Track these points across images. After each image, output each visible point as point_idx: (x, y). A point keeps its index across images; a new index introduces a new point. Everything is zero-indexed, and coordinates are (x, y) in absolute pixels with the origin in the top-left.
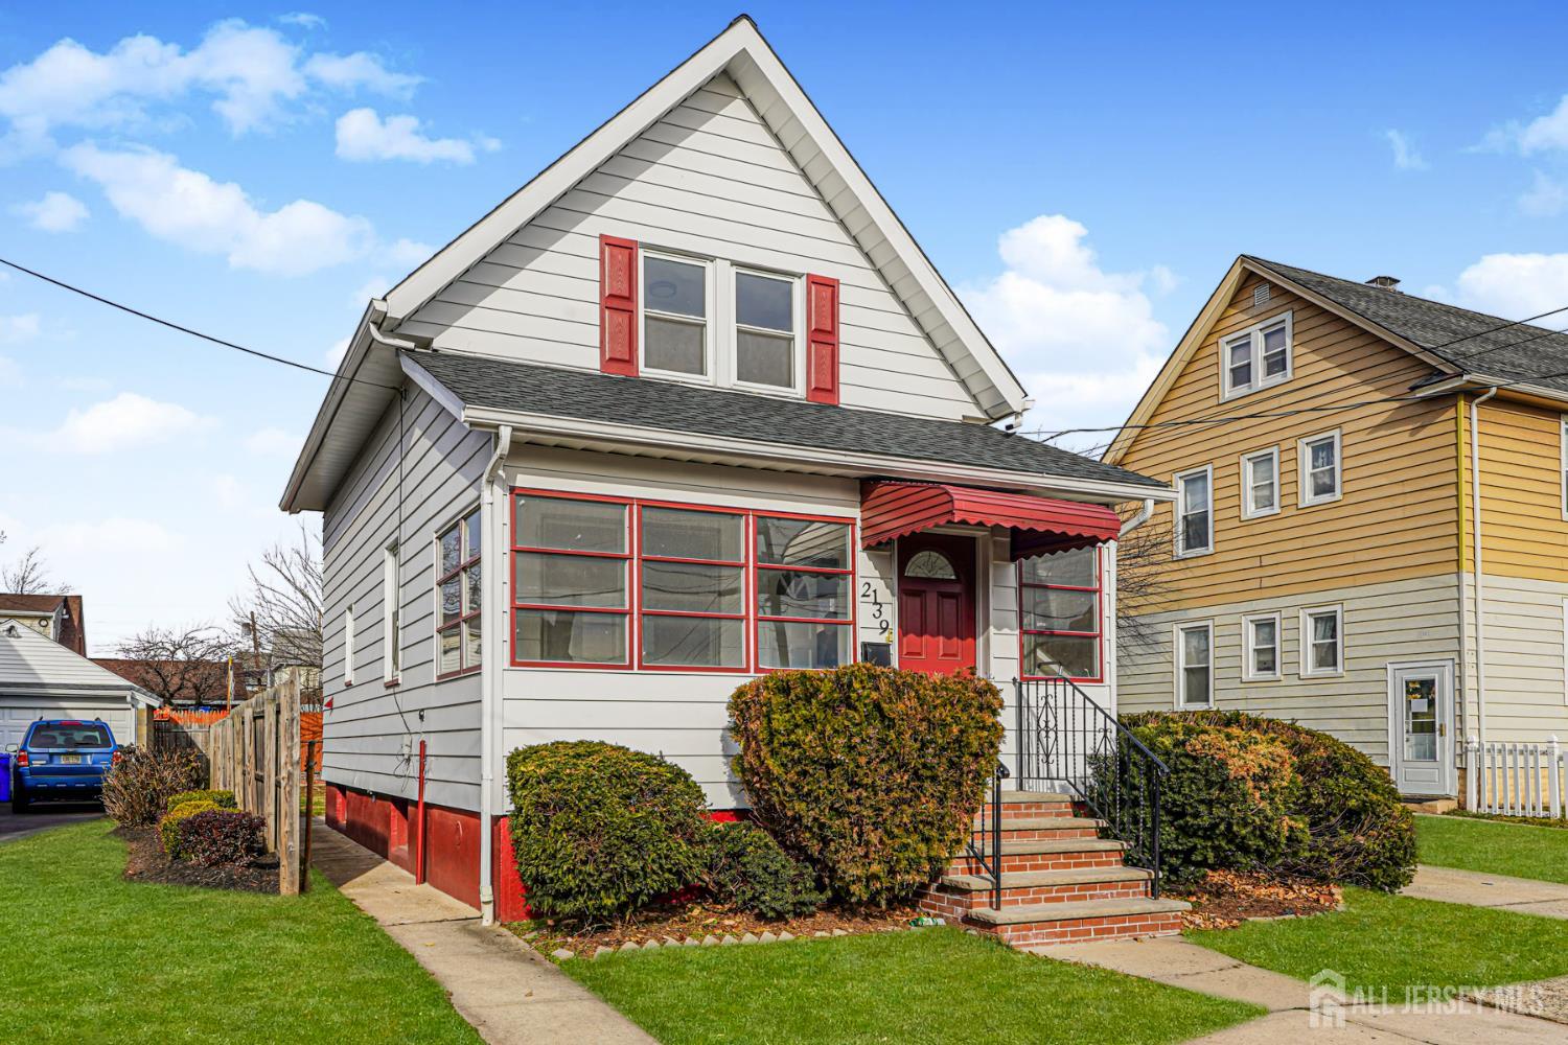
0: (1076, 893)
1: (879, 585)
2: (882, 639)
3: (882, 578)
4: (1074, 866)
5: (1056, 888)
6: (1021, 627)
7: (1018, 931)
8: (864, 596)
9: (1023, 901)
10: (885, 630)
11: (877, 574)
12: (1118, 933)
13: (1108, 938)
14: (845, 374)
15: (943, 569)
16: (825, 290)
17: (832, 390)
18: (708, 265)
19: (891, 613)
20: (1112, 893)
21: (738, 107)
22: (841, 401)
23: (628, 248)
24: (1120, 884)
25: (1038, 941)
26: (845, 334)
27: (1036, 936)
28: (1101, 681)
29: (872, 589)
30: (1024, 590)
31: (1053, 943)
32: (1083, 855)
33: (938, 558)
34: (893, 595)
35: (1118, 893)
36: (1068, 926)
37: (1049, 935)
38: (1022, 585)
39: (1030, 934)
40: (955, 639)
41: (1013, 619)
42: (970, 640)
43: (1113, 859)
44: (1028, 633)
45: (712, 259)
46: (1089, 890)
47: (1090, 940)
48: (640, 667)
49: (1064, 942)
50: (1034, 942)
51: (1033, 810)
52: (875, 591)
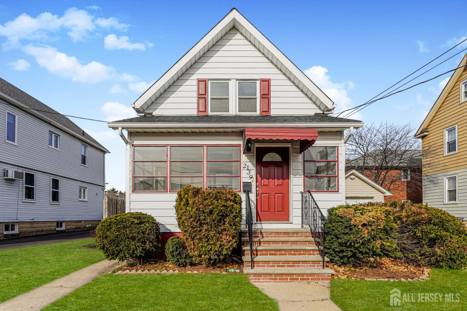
0: (291, 264)
1: (250, 164)
2: (250, 181)
3: (250, 162)
4: (298, 255)
5: (282, 262)
6: (304, 175)
7: (256, 277)
8: (244, 168)
9: (267, 266)
10: (251, 178)
11: (249, 161)
12: (300, 280)
13: (296, 282)
14: (272, 106)
15: (277, 158)
16: (266, 83)
17: (268, 111)
18: (229, 81)
19: (253, 173)
20: (307, 265)
21: (238, 36)
22: (271, 114)
23: (205, 81)
24: (311, 262)
25: (264, 281)
26: (272, 94)
27: (263, 279)
28: (338, 191)
29: (247, 165)
30: (305, 162)
31: (270, 282)
32: (302, 251)
33: (275, 155)
34: (254, 167)
35: (310, 265)
36: (278, 276)
37: (269, 279)
38: (304, 161)
39: (261, 278)
40: (281, 180)
41: (301, 172)
42: (287, 180)
43: (316, 253)
44: (306, 176)
45: (230, 80)
46: (296, 263)
47: (287, 282)
48: (170, 192)
49: (276, 282)
50: (263, 281)
51: (295, 235)
52: (248, 166)
